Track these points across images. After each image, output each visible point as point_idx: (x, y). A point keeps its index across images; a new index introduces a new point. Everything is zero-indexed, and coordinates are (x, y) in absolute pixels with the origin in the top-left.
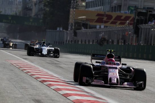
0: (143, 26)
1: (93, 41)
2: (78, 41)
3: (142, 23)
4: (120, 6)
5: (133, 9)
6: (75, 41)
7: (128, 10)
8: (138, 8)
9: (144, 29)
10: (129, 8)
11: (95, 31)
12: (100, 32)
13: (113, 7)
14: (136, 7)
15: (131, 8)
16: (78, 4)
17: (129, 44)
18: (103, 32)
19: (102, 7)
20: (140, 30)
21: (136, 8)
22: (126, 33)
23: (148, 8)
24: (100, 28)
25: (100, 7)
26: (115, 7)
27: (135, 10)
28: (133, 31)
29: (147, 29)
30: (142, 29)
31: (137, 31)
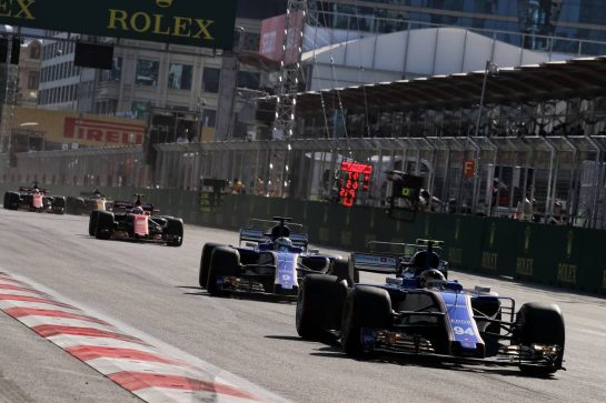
0: (165, 147)
1: (54, 178)
2: (20, 177)
3: (162, 141)
4: (115, 102)
5: (143, 108)
6: (13, 176)
7: (133, 110)
8: (154, 107)
9: (167, 153)
10: (134, 107)
11: (58, 155)
12: (70, 159)
13: (98, 104)
14: (149, 103)
15: (138, 106)
16: (21, 95)
17: (133, 186)
18: (75, 157)
19: (76, 103)
20: (159, 156)
21: (150, 106)
22: (128, 162)
23: (176, 108)
24: (70, 148)
25: (70, 103)
26: (104, 103)
27: (147, 110)
28: (143, 156)
29: (173, 153)
30: (162, 152)
31: (152, 157)
